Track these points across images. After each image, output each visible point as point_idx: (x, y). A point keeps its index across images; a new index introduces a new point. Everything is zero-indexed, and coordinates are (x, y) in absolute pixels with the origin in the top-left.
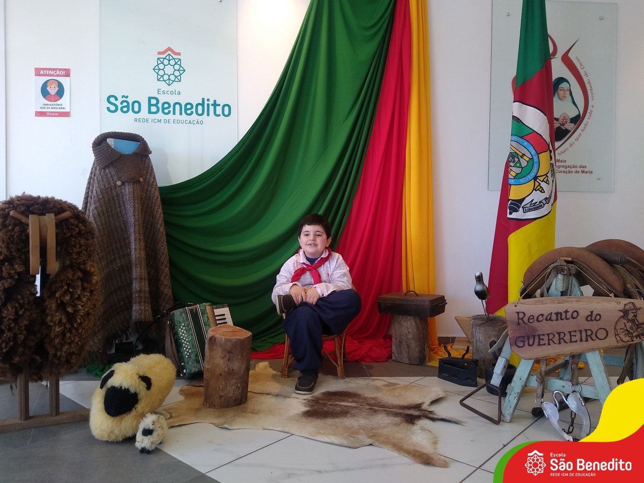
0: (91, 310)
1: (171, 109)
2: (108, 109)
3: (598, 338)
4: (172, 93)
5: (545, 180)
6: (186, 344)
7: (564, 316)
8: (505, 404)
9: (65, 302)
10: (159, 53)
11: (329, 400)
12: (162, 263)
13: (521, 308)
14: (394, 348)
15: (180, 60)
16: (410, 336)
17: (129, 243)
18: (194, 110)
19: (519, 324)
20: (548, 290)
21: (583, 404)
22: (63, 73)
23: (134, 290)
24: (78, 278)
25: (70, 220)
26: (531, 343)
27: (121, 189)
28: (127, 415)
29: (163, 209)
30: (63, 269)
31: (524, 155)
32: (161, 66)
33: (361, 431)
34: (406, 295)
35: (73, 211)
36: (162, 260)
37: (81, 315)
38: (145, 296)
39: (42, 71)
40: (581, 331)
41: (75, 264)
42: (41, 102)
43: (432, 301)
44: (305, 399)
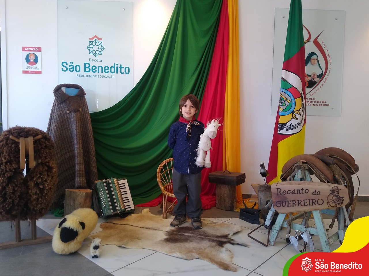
0: (52, 186)
1: (97, 70)
2: (62, 69)
3: (318, 204)
4: (97, 61)
5: (298, 113)
6: (103, 200)
7: (301, 192)
8: (271, 236)
9: (39, 182)
10: (90, 39)
11: (179, 232)
12: (92, 155)
13: (279, 186)
14: (217, 201)
15: (102, 42)
16: (226, 195)
17: (74, 144)
18: (109, 70)
19: (278, 195)
20: (294, 177)
21: (311, 238)
22: (38, 49)
23: (76, 170)
24: (45, 170)
25: (41, 139)
26: (284, 205)
27: (69, 115)
28: (72, 242)
29: (92, 125)
30: (38, 165)
31: (287, 99)
32: (91, 46)
33: (194, 251)
34: (224, 173)
35: (43, 135)
36: (92, 153)
37: (47, 189)
38: (83, 173)
39: (26, 48)
40: (309, 200)
41: (44, 163)
42: (26, 66)
43: (237, 177)
44: (166, 232)
